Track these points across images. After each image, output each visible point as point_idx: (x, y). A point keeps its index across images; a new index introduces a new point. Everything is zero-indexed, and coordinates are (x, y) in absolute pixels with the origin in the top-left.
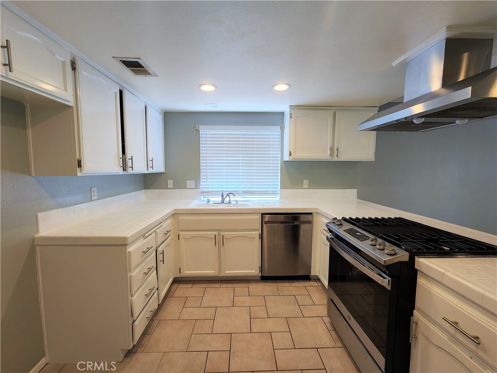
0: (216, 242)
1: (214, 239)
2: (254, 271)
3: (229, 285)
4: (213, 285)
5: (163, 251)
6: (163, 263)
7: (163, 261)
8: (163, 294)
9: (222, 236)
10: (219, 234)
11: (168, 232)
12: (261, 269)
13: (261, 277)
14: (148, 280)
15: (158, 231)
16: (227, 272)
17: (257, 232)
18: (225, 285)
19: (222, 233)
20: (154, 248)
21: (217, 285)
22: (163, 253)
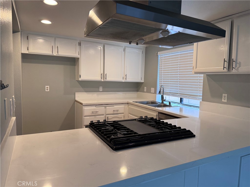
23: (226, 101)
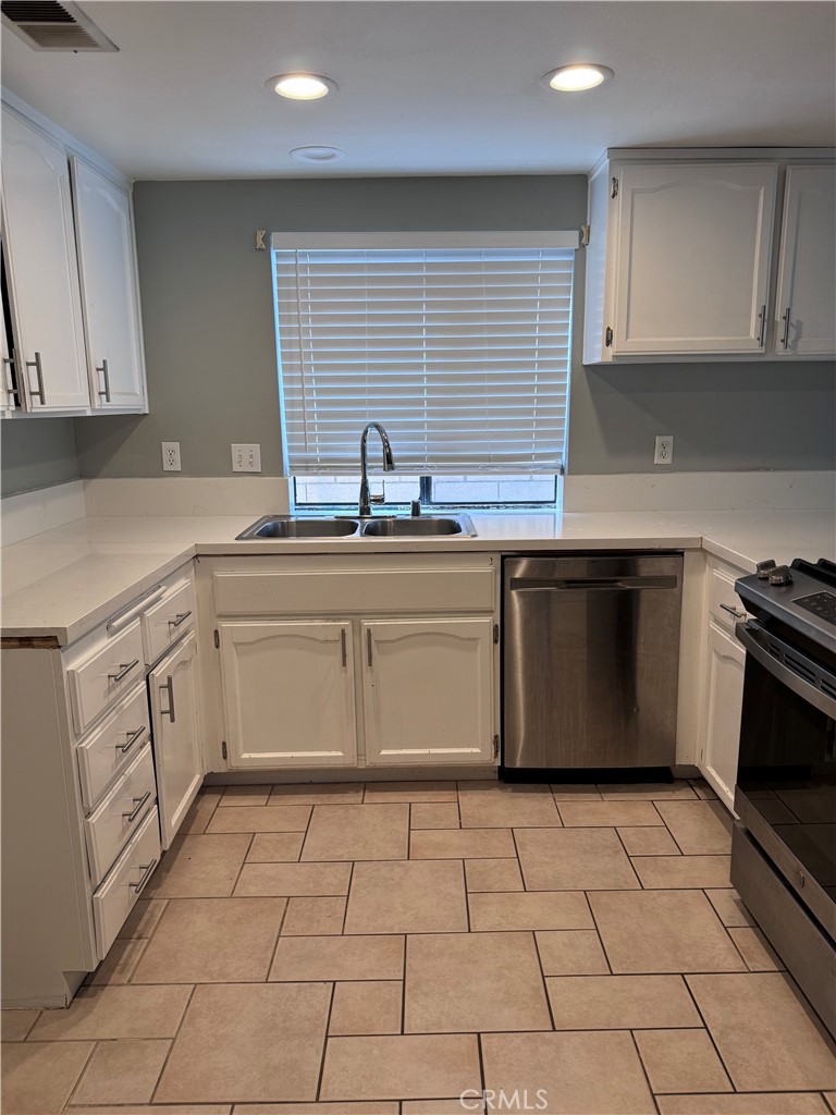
0: (344, 655)
1: (339, 645)
2: (476, 750)
3: (393, 797)
4: (337, 798)
5: (170, 679)
6: (173, 720)
7: (171, 712)
8: (175, 819)
9: (364, 632)
10: (357, 627)
11: (183, 617)
12: (502, 743)
13: (501, 768)
14: (131, 769)
15: (149, 613)
16: (384, 752)
17: (487, 620)
18: (378, 797)
19: (366, 623)
20: (140, 668)
21: (352, 798)
22: (169, 686)
23: (668, 461)
